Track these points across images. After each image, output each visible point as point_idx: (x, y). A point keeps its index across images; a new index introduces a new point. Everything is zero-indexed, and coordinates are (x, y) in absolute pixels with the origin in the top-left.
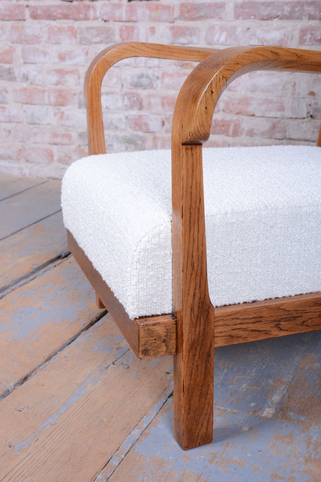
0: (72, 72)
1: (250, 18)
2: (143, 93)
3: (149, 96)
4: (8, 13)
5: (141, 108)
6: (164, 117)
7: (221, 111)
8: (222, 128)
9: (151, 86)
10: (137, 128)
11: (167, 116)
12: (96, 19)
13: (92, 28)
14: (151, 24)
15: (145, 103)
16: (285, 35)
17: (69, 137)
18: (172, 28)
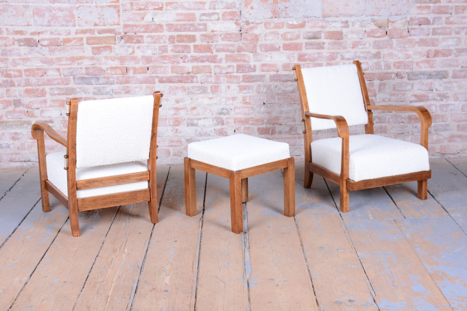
0: (183, 108)
1: (277, 81)
2: (224, 117)
3: (228, 118)
4: (145, 80)
5: (223, 124)
6: (235, 128)
7: (265, 123)
8: (266, 131)
9: (228, 113)
10: (221, 134)
11: (237, 127)
12: (197, 82)
13: (195, 87)
14: (228, 84)
15: (225, 122)
16: (294, 88)
17: (181, 142)
18: (239, 86)
